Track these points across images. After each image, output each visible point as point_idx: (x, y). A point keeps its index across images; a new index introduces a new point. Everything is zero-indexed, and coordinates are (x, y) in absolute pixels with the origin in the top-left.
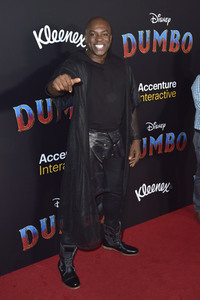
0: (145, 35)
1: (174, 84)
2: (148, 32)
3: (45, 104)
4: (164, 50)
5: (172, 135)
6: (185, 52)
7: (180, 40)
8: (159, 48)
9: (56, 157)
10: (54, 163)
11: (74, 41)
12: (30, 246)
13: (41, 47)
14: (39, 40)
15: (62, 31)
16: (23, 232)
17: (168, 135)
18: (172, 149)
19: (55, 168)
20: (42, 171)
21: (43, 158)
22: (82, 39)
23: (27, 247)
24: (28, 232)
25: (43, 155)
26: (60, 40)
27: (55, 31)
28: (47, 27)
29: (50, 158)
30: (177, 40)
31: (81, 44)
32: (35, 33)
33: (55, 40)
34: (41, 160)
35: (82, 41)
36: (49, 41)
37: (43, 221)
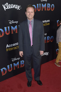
0: (39, 5)
1: (49, 21)
2: (40, 4)
3: (7, 28)
4: (45, 10)
5: (49, 37)
6: (52, 10)
7: (50, 7)
8: (44, 9)
9: (12, 45)
10: (11, 47)
11: (16, 8)
12: (4, 74)
13: (5, 10)
14: (5, 8)
15: (12, 4)
16: (2, 70)
17: (48, 37)
18: (49, 41)
19: (12, 49)
20: (7, 50)
21: (7, 46)
22: (19, 7)
23: (3, 74)
24: (4, 70)
25: (7, 45)
26: (12, 7)
27: (10, 5)
28: (7, 3)
29: (10, 46)
30: (49, 7)
31: (18, 8)
32: (3, 5)
33: (10, 8)
34: (7, 47)
35: (19, 8)
36: (8, 8)
37: (8, 66)
